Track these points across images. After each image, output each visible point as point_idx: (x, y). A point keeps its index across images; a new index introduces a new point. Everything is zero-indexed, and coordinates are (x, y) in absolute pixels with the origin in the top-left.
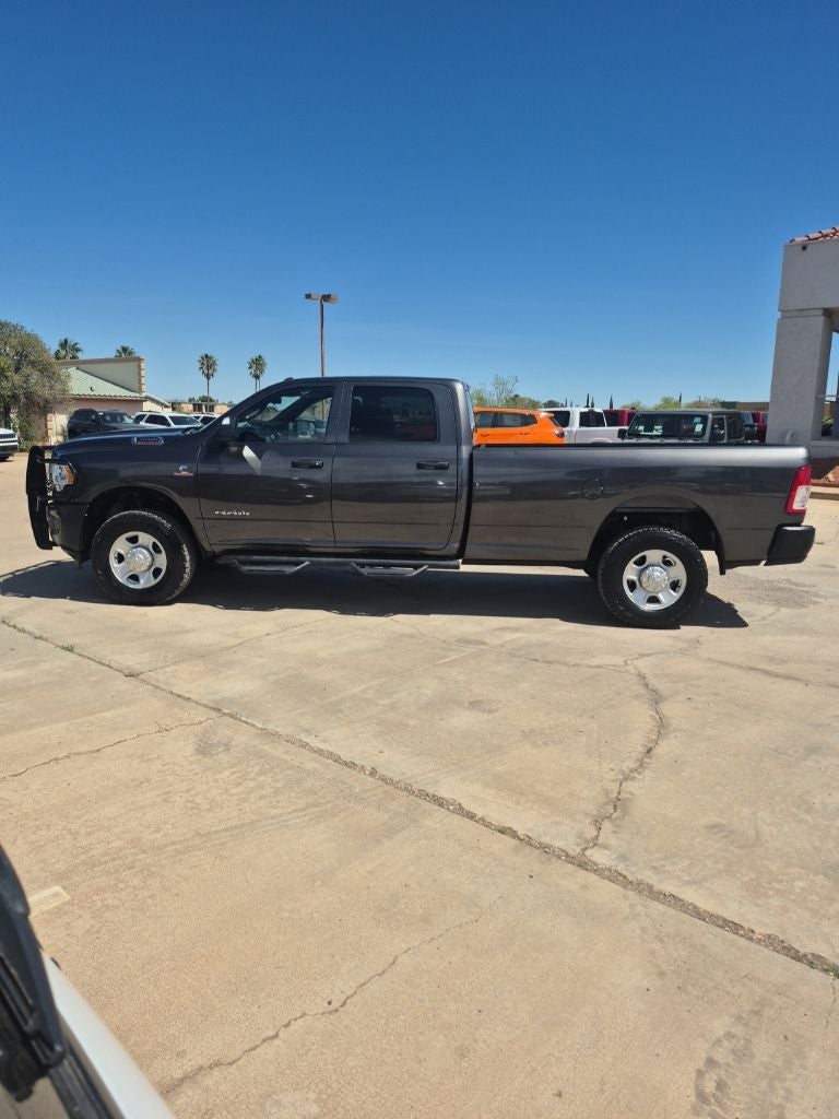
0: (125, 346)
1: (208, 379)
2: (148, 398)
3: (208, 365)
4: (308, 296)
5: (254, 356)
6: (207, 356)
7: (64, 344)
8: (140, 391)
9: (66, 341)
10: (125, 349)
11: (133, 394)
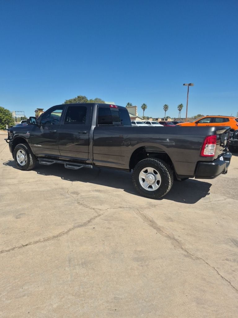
0: (144, 103)
1: (166, 111)
2: (137, 117)
3: (166, 108)
4: (184, 85)
5: (180, 104)
6: (166, 105)
7: (128, 104)
8: (135, 115)
9: (129, 103)
10: (144, 104)
11: (133, 116)
